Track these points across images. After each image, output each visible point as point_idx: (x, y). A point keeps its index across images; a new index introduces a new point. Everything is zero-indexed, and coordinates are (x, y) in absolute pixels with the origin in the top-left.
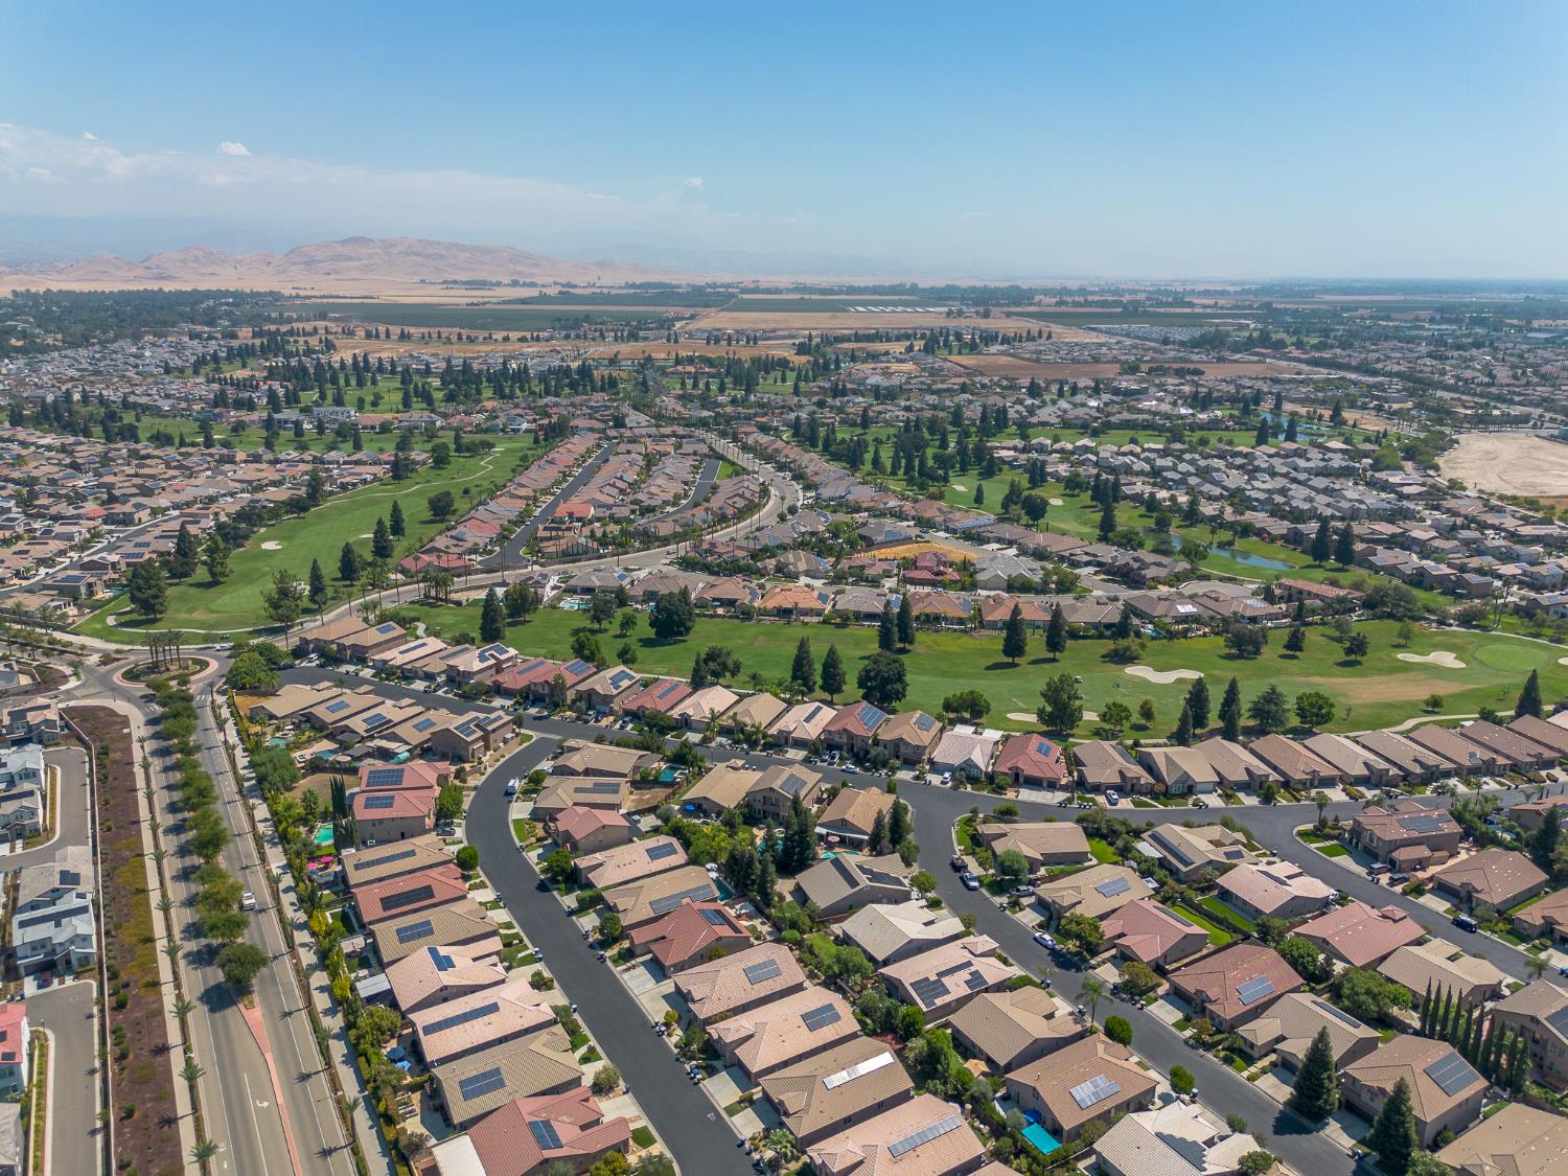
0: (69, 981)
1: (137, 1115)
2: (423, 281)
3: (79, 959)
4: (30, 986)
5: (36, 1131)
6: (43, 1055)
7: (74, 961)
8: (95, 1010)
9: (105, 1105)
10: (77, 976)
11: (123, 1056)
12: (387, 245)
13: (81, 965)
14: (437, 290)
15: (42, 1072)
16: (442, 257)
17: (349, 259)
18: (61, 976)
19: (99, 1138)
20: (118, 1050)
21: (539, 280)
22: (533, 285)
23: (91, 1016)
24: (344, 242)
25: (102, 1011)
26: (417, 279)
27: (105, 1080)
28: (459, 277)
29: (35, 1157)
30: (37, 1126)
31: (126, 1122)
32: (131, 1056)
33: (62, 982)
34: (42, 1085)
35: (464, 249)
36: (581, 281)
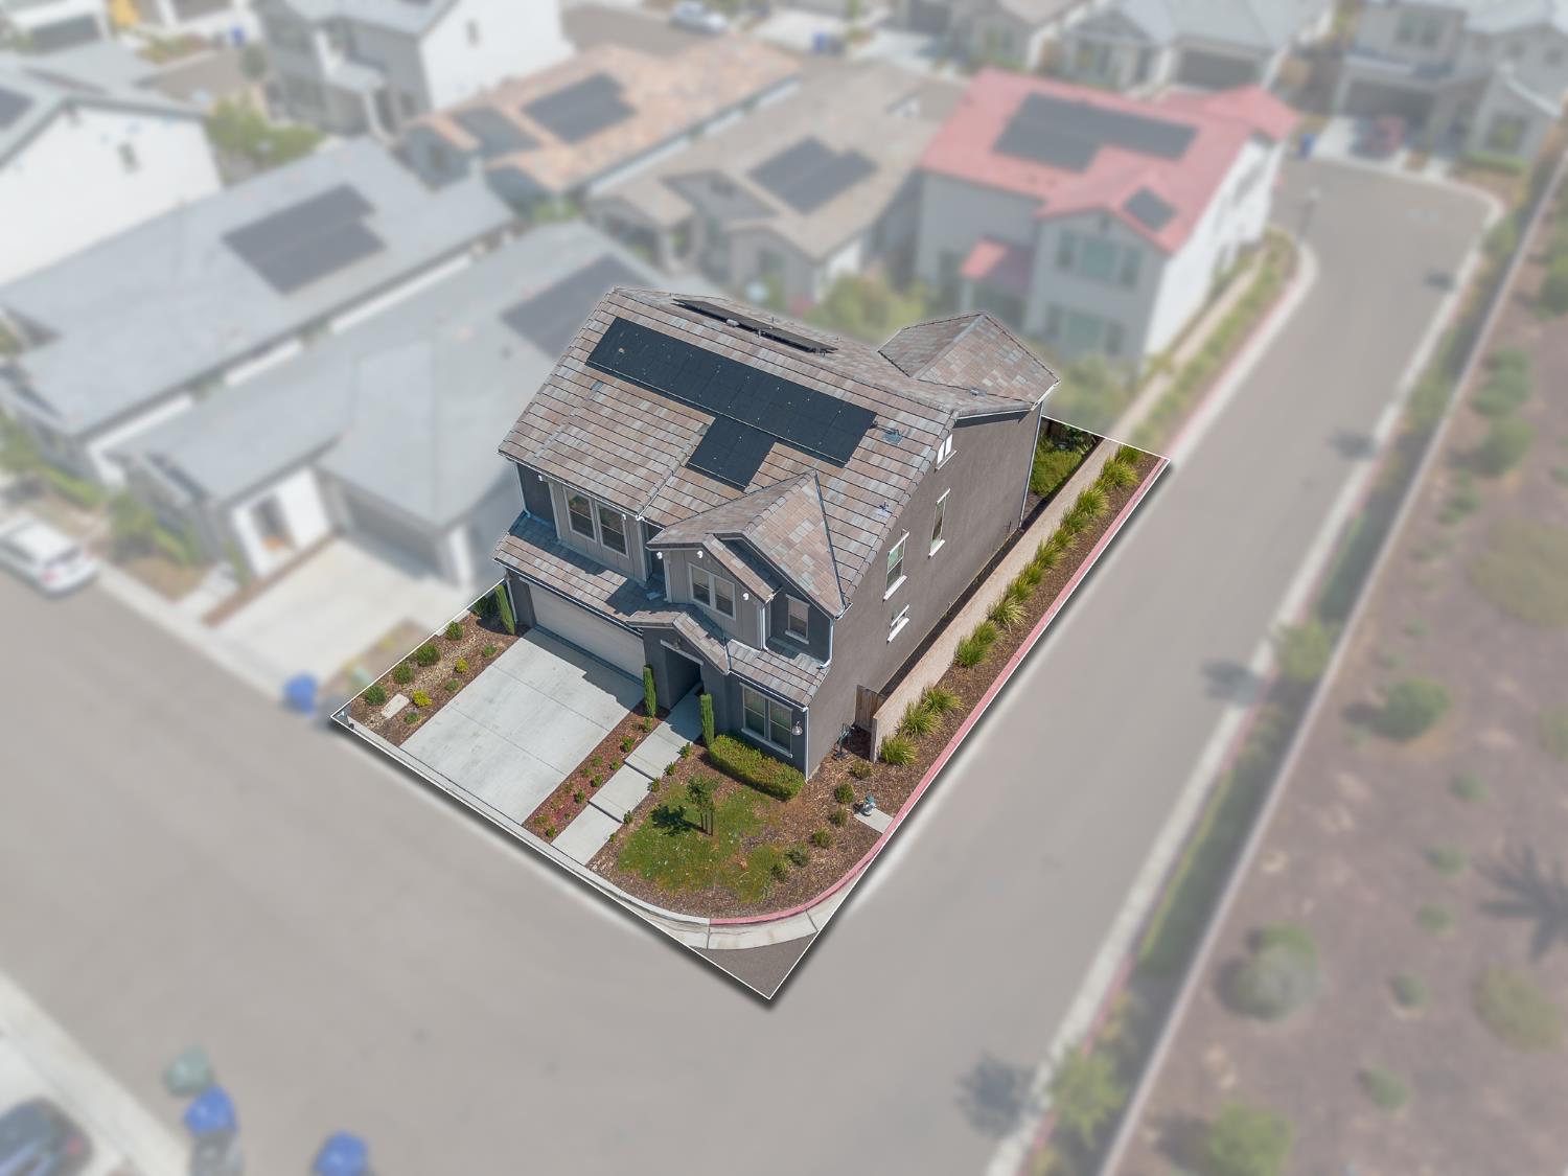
0: (1435, 173)
1: (1426, 749)
3: (1501, 119)
4: (1335, 140)
5: (1070, 524)
6: (1256, 307)
7: (1482, 121)
8: (1469, 267)
9: (1333, 604)
10: (1465, 167)
11: (1487, 460)
13: (1495, 141)
15: (1222, 348)
18: (1422, 153)
19: (1233, 721)
20: (1478, 432)
23: (1441, 282)
25: (1488, 286)
27: (1381, 505)
29: (998, 616)
30: (1086, 504)
31: (1369, 746)
32: (1511, 480)
33: (1416, 165)
34: (1196, 381)
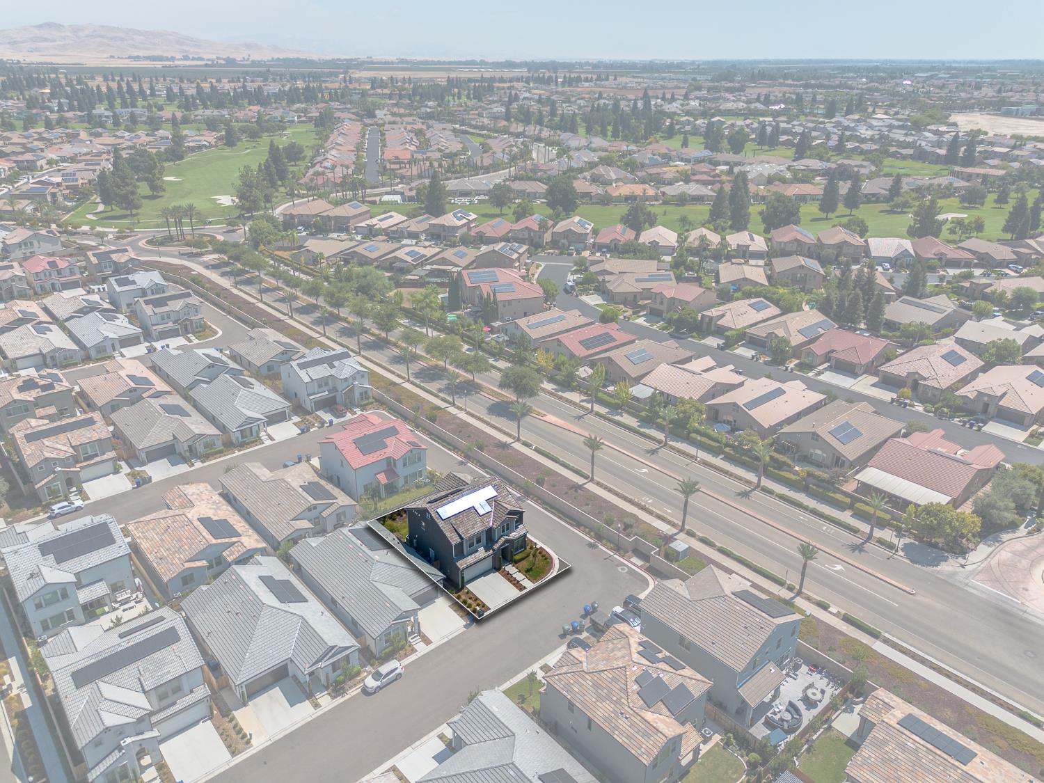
2: (112, 57)
12: (76, 30)
14: (128, 61)
16: (122, 40)
17: (46, 40)
21: (206, 57)
22: (200, 59)
24: (40, 27)
26: (108, 55)
28: (141, 54)
35: (139, 33)
36: (238, 57)
